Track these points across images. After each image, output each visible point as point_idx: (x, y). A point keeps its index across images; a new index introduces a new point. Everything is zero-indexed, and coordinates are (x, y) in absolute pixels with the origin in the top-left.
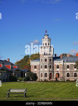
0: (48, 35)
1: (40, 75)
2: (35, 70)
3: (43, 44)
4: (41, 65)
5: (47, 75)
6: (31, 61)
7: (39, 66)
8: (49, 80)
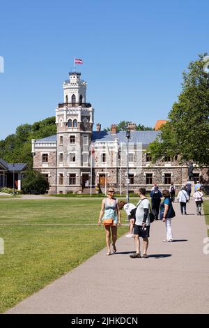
0: (79, 74)
1: (58, 181)
2: (45, 165)
3: (65, 96)
4: (59, 154)
5: (77, 180)
6: (33, 142)
7: (55, 154)
8: (80, 192)
